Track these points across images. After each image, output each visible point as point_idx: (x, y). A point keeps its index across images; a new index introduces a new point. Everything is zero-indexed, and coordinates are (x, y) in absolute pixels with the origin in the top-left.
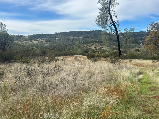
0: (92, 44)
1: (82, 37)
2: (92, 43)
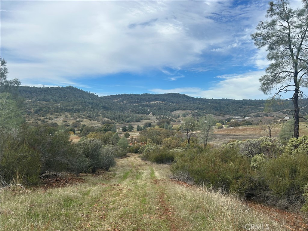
0: (57, 114)
1: (31, 99)
2: (57, 112)
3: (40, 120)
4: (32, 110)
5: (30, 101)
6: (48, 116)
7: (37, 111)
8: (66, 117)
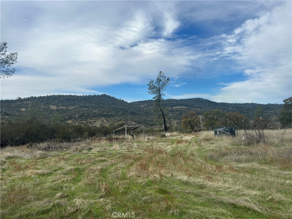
0: (96, 118)
1: (75, 106)
2: (95, 117)
3: (83, 123)
4: (77, 116)
5: (74, 107)
6: (89, 120)
7: (80, 117)
8: (103, 121)
